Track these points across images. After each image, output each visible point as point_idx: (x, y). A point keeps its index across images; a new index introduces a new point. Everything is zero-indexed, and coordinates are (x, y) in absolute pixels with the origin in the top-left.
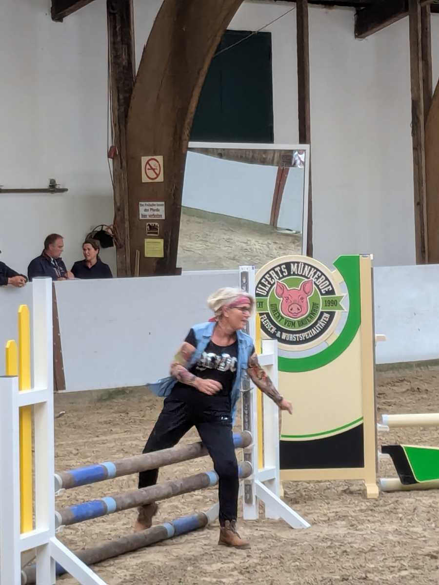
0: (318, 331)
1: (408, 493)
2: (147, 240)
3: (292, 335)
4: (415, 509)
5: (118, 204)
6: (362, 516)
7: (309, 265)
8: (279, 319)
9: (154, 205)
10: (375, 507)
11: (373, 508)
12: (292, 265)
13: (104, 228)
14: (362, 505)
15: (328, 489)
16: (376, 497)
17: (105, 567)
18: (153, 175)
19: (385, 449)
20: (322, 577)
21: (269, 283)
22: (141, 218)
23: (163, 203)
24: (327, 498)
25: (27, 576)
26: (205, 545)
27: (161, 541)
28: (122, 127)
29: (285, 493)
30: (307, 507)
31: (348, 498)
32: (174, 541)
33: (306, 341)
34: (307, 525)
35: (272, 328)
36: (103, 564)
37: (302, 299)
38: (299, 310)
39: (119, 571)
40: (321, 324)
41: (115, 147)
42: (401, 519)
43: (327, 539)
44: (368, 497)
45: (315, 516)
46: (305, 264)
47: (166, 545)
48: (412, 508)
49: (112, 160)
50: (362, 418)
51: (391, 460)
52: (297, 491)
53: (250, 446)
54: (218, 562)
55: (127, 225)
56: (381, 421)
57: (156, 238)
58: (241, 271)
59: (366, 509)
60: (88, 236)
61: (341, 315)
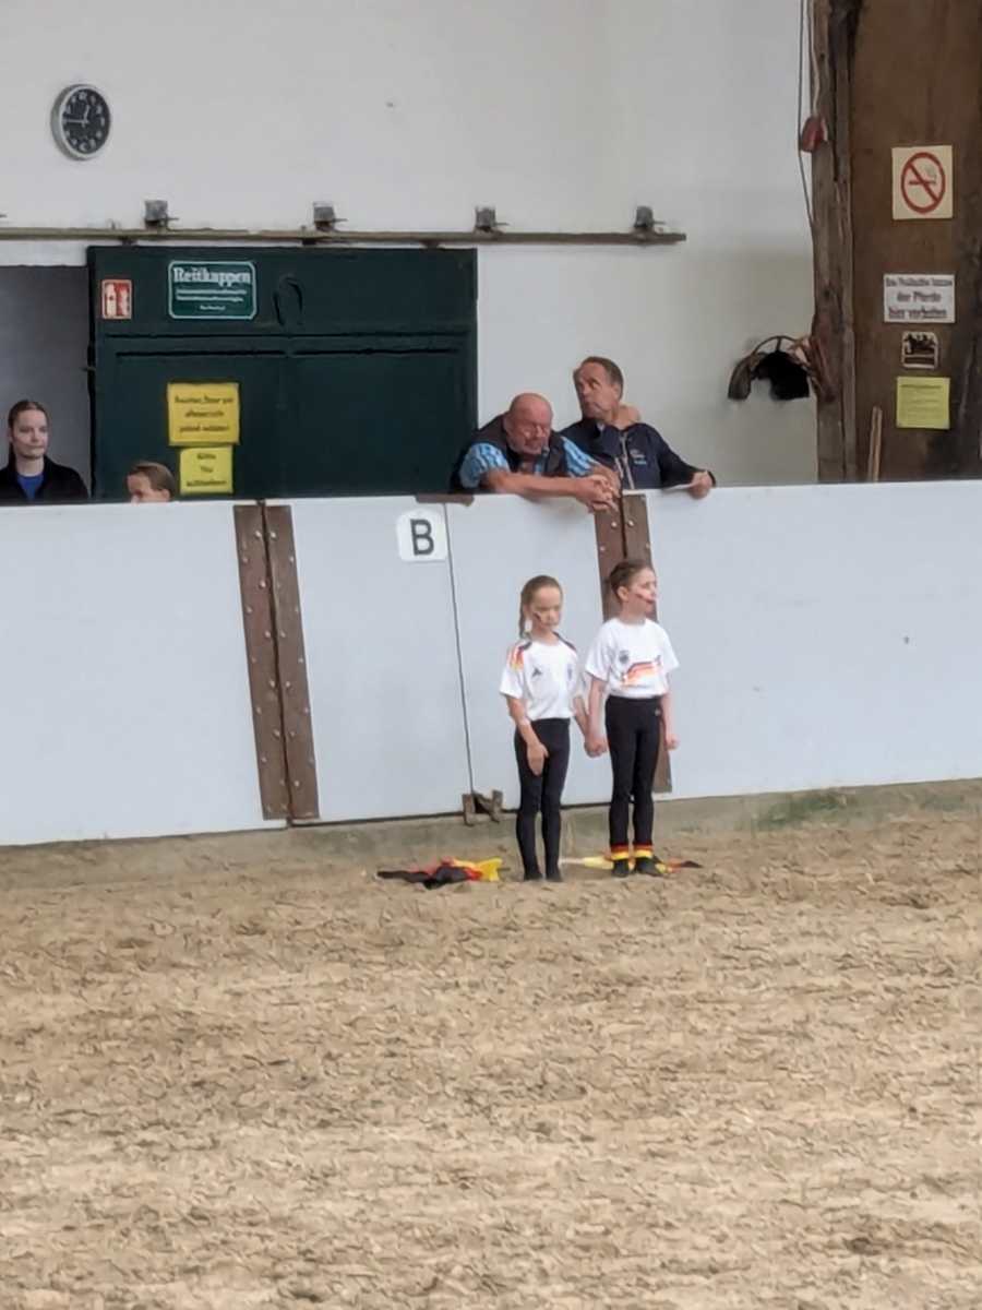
2: (901, 381)
5: (826, 280)
9: (927, 283)
13: (786, 346)
18: (923, 199)
22: (887, 319)
23: (950, 278)
28: (841, 62)
41: (820, 120)
49: (809, 155)
55: (848, 336)
57: (928, 373)
60: (739, 366)
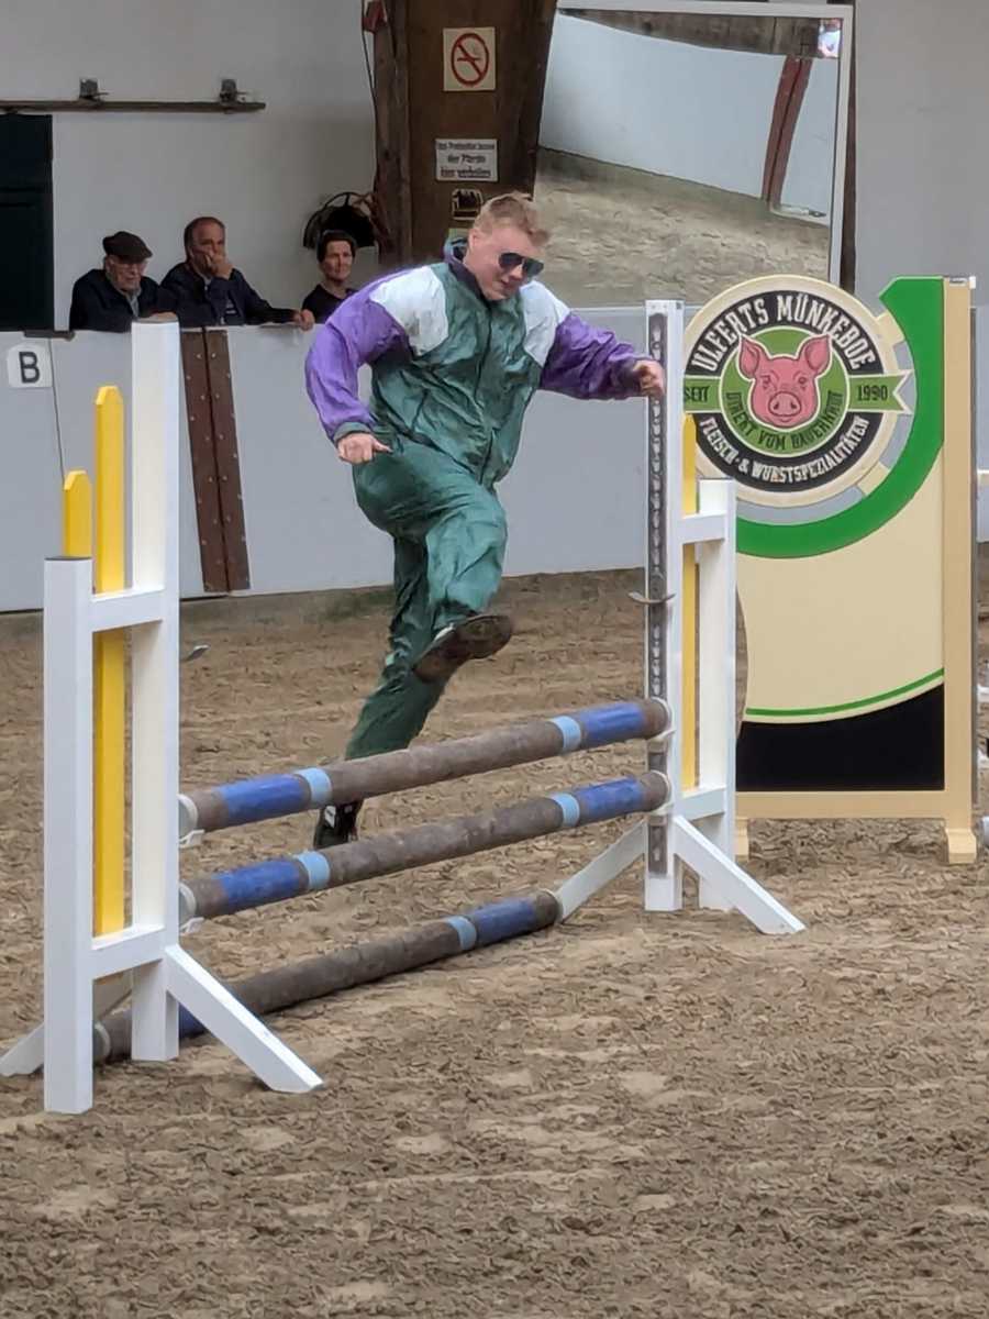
0: (839, 461)
3: (775, 468)
5: (386, 144)
6: (931, 907)
7: (820, 300)
8: (746, 430)
9: (472, 147)
10: (964, 885)
11: (960, 887)
12: (780, 298)
13: (352, 201)
14: (934, 880)
15: (859, 839)
16: (971, 862)
17: (304, 1018)
20: (820, 1054)
21: (724, 341)
23: (493, 142)
24: (852, 860)
25: (111, 1038)
26: (549, 970)
27: (444, 958)
29: (753, 848)
30: (802, 884)
31: (903, 862)
32: (476, 958)
33: (810, 483)
34: (798, 925)
35: (728, 451)
36: (298, 1011)
37: (802, 381)
38: (793, 406)
39: (335, 1030)
40: (848, 442)
43: (840, 960)
44: (952, 860)
45: (819, 905)
46: (812, 297)
47: (456, 967)
50: (941, 672)
52: (785, 843)
53: (665, 733)
54: (574, 1012)
55: (406, 193)
58: (650, 312)
59: (941, 893)
60: (312, 218)
61: (894, 423)
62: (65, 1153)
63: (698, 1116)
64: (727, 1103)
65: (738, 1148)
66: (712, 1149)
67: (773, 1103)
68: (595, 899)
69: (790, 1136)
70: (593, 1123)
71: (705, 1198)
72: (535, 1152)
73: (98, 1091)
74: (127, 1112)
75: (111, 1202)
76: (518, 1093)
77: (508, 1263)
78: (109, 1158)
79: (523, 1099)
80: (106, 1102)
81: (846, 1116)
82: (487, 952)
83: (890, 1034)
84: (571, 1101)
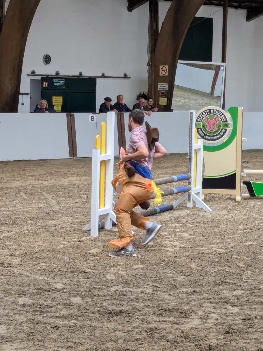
0: (220, 136)
1: (252, 200)
2: (160, 98)
3: (210, 137)
4: (254, 206)
5: (150, 84)
6: (233, 208)
7: (218, 110)
8: (205, 131)
9: (164, 85)
11: (238, 205)
12: (211, 110)
14: (234, 204)
15: (222, 197)
16: (240, 201)
18: (163, 73)
19: (244, 183)
20: (214, 231)
21: (202, 117)
22: (158, 89)
23: (167, 84)
24: (221, 200)
25: (102, 225)
26: (171, 216)
27: (155, 214)
28: (153, 54)
29: (205, 198)
30: (212, 204)
31: (229, 201)
33: (215, 140)
34: (211, 210)
35: (202, 134)
37: (214, 123)
38: (213, 127)
40: (222, 133)
41: (150, 61)
42: (248, 210)
43: (218, 216)
44: (237, 201)
45: (215, 207)
46: (216, 110)
47: (156, 215)
48: (253, 206)
49: (148, 66)
50: (236, 171)
51: (246, 187)
52: (210, 197)
53: (191, 179)
54: (175, 223)
55: (153, 92)
56: (243, 171)
57: (164, 97)
58: (190, 112)
59: (235, 206)
60: (138, 96)
61: (229, 130)
62: (93, 243)
63: (194, 240)
64: (198, 238)
65: (200, 246)
66: (196, 245)
67: (206, 238)
68: (179, 205)
69: (208, 244)
70: (177, 241)
71: (195, 253)
72: (168, 245)
73: (99, 233)
74: (103, 237)
75: (100, 251)
76: (165, 236)
77: (162, 262)
78: (100, 244)
79: (166, 237)
80: (100, 235)
81: (217, 241)
82: (161, 213)
83: (225, 228)
84: (174, 237)
